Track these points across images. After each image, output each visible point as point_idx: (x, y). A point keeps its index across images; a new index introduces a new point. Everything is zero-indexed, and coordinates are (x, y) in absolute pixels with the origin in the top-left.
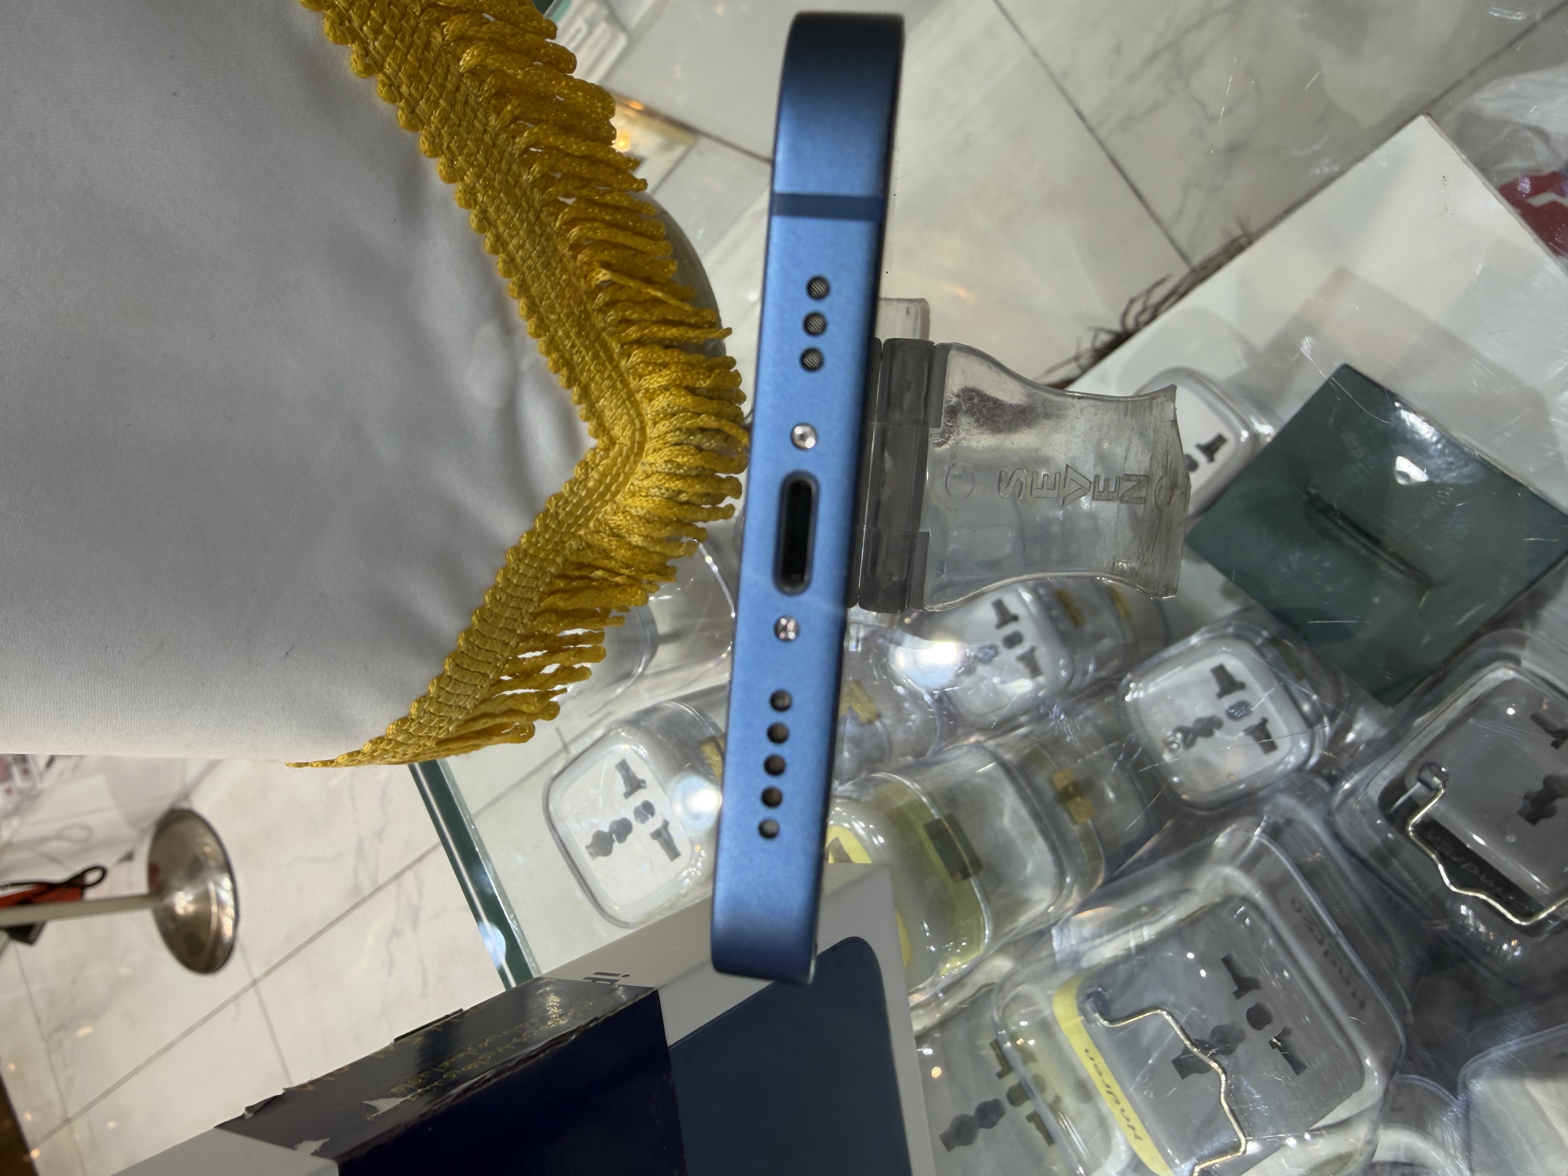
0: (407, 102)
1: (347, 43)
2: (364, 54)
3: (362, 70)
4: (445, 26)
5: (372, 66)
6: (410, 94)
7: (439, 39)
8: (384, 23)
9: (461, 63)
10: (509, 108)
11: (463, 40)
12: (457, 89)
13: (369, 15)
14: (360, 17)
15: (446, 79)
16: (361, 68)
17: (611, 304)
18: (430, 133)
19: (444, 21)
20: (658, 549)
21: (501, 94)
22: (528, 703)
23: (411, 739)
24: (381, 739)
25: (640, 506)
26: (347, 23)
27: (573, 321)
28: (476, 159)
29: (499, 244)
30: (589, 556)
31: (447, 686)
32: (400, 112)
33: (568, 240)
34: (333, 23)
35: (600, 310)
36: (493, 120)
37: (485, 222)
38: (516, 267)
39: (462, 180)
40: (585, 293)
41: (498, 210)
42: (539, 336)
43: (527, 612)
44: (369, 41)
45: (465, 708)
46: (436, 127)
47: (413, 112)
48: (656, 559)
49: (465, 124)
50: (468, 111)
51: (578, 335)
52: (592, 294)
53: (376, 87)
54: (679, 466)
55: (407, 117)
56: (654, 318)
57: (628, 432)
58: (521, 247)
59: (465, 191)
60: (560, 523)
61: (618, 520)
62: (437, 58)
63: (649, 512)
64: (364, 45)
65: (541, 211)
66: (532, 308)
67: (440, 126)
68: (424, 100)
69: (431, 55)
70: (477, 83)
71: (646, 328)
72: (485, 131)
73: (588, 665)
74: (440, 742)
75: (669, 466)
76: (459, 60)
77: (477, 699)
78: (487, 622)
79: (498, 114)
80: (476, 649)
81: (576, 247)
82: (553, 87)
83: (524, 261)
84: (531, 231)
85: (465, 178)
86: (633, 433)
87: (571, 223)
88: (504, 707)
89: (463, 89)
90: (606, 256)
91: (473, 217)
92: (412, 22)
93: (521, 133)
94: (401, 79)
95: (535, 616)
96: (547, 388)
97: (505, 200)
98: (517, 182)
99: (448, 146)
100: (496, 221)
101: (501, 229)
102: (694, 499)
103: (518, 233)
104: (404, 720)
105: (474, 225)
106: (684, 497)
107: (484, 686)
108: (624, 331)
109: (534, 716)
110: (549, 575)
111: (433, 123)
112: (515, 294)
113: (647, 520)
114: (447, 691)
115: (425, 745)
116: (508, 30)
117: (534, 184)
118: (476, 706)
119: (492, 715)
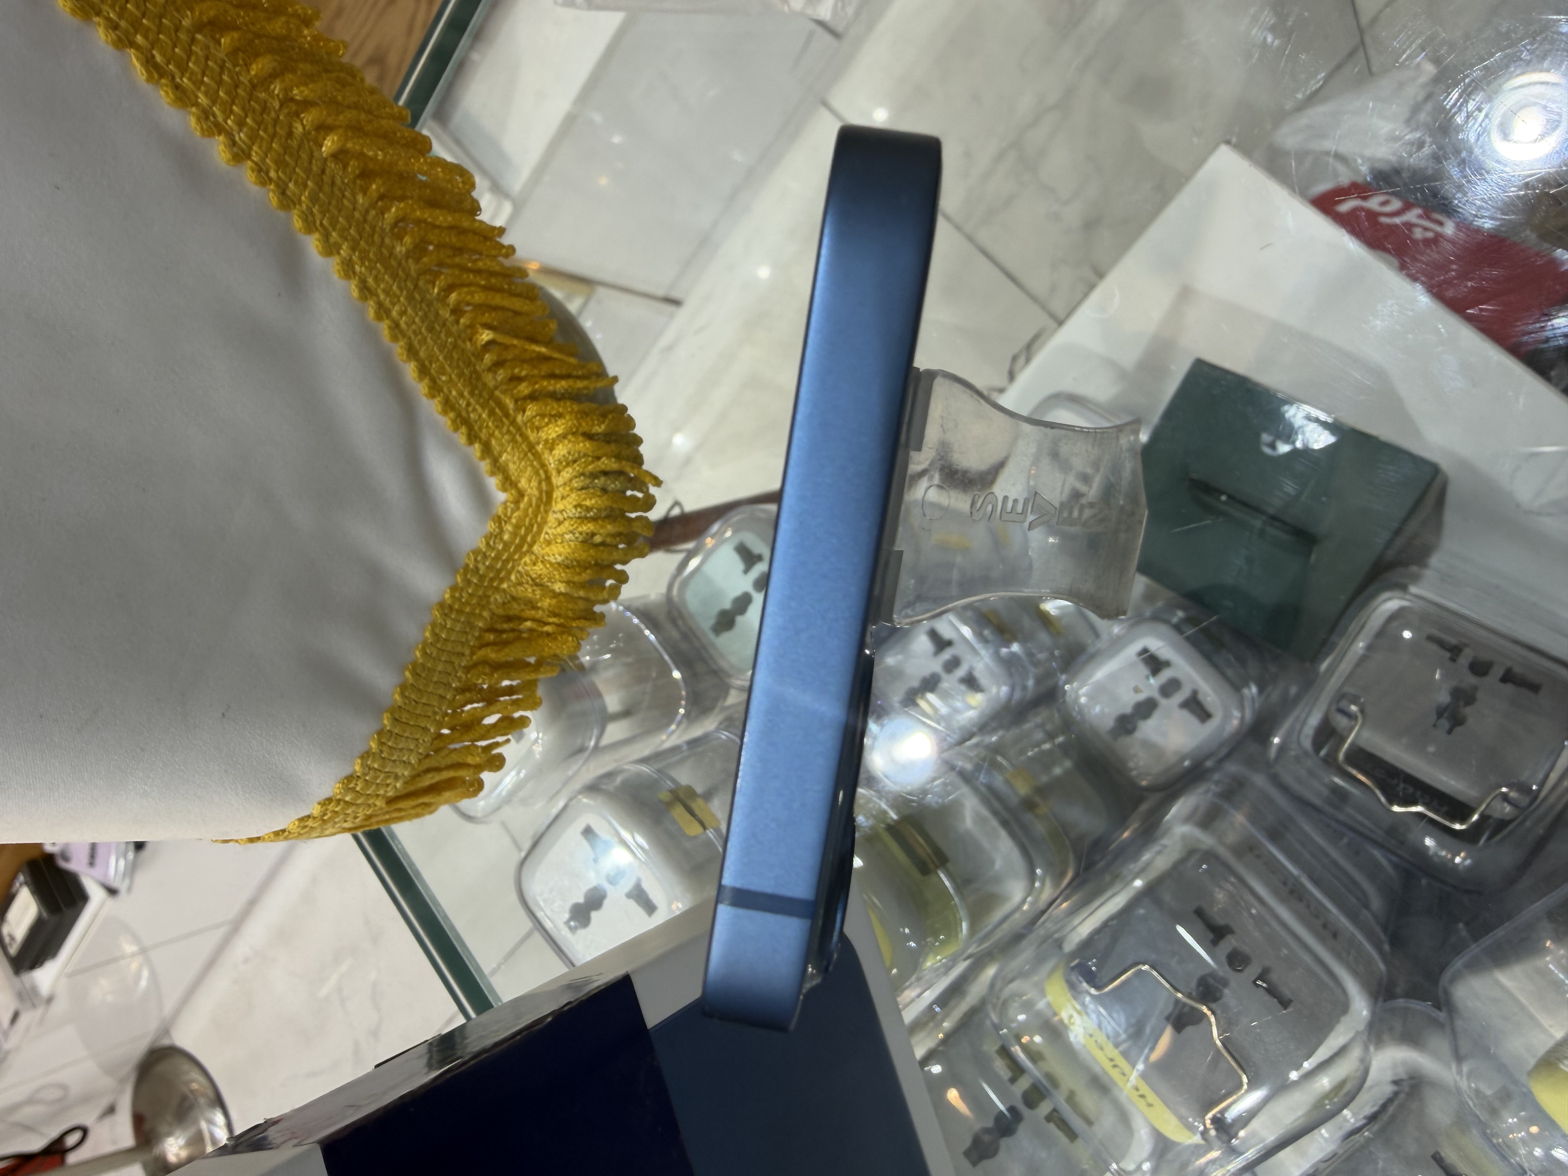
0: (277, 186)
1: (214, 135)
2: (231, 143)
3: (231, 157)
4: (304, 117)
5: (240, 155)
6: (279, 177)
7: (300, 129)
8: (246, 116)
9: (324, 149)
10: (374, 186)
11: (323, 128)
12: (323, 172)
13: (232, 111)
14: (224, 112)
15: (310, 163)
16: (229, 156)
17: (498, 364)
18: (303, 212)
19: (302, 113)
20: (582, 593)
21: (366, 175)
22: (473, 755)
23: (360, 798)
24: (329, 800)
25: (557, 553)
26: (212, 118)
27: (465, 380)
28: (349, 233)
29: (382, 312)
30: (515, 609)
31: (389, 740)
32: (271, 194)
33: (448, 305)
34: (199, 120)
35: (489, 370)
36: (360, 199)
37: (366, 291)
38: (402, 332)
39: (339, 253)
40: (473, 355)
41: (376, 279)
42: (433, 397)
43: (460, 665)
44: (234, 133)
45: (410, 763)
46: (307, 206)
47: (283, 193)
48: (581, 605)
49: (334, 202)
50: (337, 192)
51: (472, 393)
52: (480, 356)
53: (247, 175)
54: (588, 509)
55: (278, 198)
56: (543, 373)
57: (534, 484)
58: (403, 313)
59: (343, 262)
60: (482, 578)
61: (539, 569)
62: (300, 146)
63: (567, 558)
64: (230, 136)
65: (418, 279)
66: (423, 371)
67: (311, 205)
68: (293, 183)
69: (294, 143)
70: (341, 166)
71: (536, 383)
72: (354, 209)
73: (527, 713)
74: (390, 801)
75: (579, 510)
76: (321, 146)
77: (421, 754)
78: (420, 676)
79: (365, 194)
80: (413, 703)
81: (457, 311)
82: (413, 164)
83: (408, 326)
84: (410, 298)
85: (342, 252)
86: (540, 483)
87: (449, 289)
88: (449, 761)
89: (328, 171)
90: (487, 318)
91: (353, 287)
92: (273, 114)
93: (389, 209)
94: (268, 164)
95: (468, 669)
96: (449, 446)
97: (382, 270)
98: (391, 254)
99: (321, 224)
100: (376, 290)
101: (382, 297)
102: (608, 540)
103: (399, 301)
104: (350, 778)
105: (355, 293)
106: (598, 539)
107: (426, 740)
108: (516, 387)
109: (480, 768)
110: (477, 629)
111: (304, 202)
112: (405, 357)
113: (565, 566)
114: (389, 747)
115: (375, 805)
116: (363, 116)
117: (407, 256)
118: (420, 761)
119: (438, 770)
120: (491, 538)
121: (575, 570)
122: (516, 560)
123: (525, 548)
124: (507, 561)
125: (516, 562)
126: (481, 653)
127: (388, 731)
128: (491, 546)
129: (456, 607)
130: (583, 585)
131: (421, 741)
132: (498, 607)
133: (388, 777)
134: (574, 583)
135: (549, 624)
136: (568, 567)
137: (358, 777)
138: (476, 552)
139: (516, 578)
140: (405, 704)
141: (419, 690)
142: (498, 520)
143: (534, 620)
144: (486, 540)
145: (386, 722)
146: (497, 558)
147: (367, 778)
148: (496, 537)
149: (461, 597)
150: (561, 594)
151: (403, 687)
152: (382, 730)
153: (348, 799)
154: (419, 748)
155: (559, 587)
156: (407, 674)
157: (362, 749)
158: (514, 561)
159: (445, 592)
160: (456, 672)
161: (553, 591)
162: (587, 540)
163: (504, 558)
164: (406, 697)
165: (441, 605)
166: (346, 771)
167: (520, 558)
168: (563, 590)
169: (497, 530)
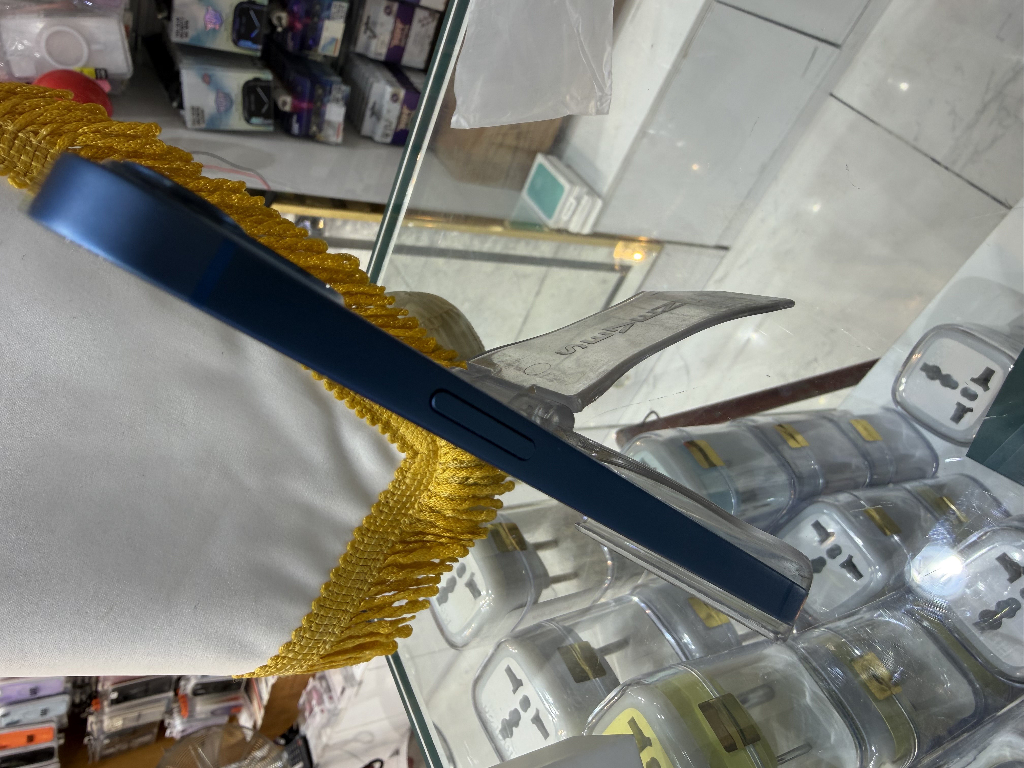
20: (464, 517)
24: (277, 657)
25: (445, 491)
31: (315, 619)
48: (467, 524)
54: (462, 462)
57: (425, 445)
60: (391, 509)
61: (432, 502)
63: (451, 494)
73: (428, 599)
74: (322, 657)
75: (455, 462)
77: (342, 627)
78: (342, 576)
80: (336, 595)
86: (428, 445)
88: (365, 631)
95: (380, 570)
102: (479, 481)
104: (289, 644)
106: (471, 481)
107: (346, 618)
110: (390, 542)
112: (317, 378)
113: (450, 499)
114: (317, 624)
118: (342, 632)
119: (359, 637)
120: (396, 482)
121: (457, 502)
122: (417, 495)
123: (422, 488)
124: (410, 496)
125: (417, 497)
126: (390, 559)
127: (315, 614)
128: (396, 488)
129: (372, 528)
130: (465, 511)
131: (342, 619)
132: (406, 527)
133: (319, 643)
134: (458, 511)
135: (444, 537)
136: (452, 500)
137: (295, 643)
138: (386, 492)
139: (419, 507)
140: (329, 595)
141: (340, 585)
142: (402, 471)
143: (433, 534)
144: (392, 484)
145: (313, 608)
146: (402, 495)
147: (302, 644)
148: (400, 481)
149: (377, 522)
150: (449, 517)
151: (327, 586)
152: (311, 613)
153: (290, 655)
154: (341, 624)
155: (449, 513)
156: (331, 575)
157: (297, 625)
158: (415, 496)
159: (363, 520)
160: (372, 571)
161: (444, 516)
162: (463, 483)
163: (407, 495)
164: (330, 591)
165: (360, 529)
166: (286, 639)
167: (420, 494)
168: (450, 515)
169: (401, 477)
